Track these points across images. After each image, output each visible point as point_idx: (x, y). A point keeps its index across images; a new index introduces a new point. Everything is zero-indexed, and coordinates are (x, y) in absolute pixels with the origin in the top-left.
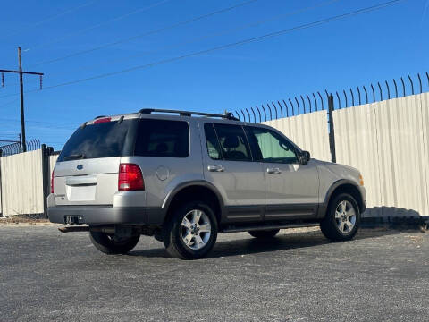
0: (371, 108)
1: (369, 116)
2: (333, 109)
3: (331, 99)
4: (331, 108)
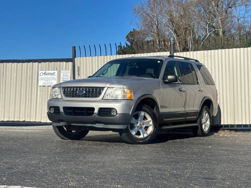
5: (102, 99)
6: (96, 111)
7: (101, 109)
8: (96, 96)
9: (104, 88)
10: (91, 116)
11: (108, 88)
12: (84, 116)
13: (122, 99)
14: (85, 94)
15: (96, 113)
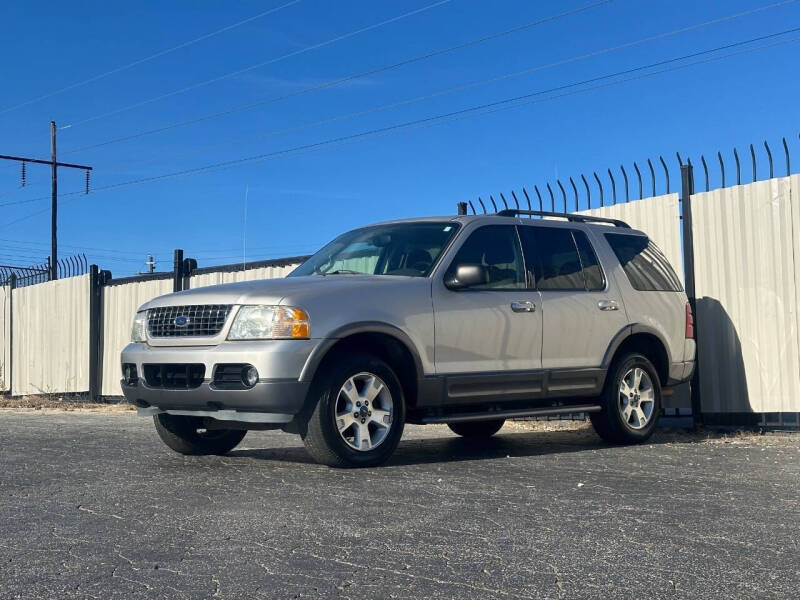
0: (781, 187)
1: (776, 204)
2: (691, 193)
3: (688, 172)
4: (688, 190)
5: (227, 340)
6: (209, 374)
7: (221, 369)
8: (213, 333)
9: (230, 307)
10: (197, 389)
11: (242, 306)
12: (184, 387)
13: (276, 337)
14: (190, 327)
15: (208, 380)
